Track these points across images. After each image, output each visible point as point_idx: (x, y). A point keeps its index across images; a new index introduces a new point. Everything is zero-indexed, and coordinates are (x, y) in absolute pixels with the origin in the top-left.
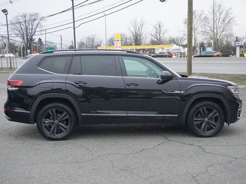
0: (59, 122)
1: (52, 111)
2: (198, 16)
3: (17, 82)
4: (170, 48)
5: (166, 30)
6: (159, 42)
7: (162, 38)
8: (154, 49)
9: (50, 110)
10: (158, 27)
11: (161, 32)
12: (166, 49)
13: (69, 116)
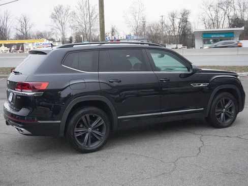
0: (93, 130)
1: (85, 117)
2: (64, 11)
3: (40, 85)
4: (39, 43)
5: (32, 25)
6: (25, 36)
7: (28, 33)
8: (23, 44)
9: (83, 116)
10: (23, 21)
11: (28, 27)
12: (35, 43)
13: (104, 121)
